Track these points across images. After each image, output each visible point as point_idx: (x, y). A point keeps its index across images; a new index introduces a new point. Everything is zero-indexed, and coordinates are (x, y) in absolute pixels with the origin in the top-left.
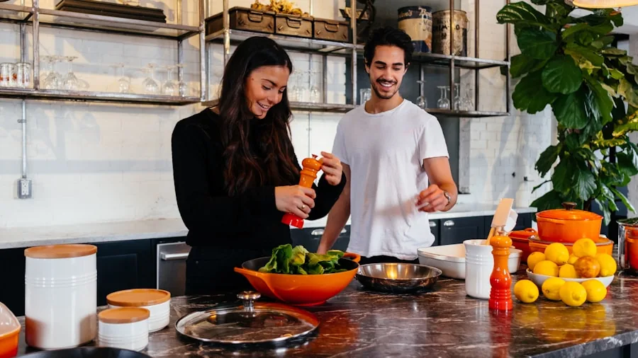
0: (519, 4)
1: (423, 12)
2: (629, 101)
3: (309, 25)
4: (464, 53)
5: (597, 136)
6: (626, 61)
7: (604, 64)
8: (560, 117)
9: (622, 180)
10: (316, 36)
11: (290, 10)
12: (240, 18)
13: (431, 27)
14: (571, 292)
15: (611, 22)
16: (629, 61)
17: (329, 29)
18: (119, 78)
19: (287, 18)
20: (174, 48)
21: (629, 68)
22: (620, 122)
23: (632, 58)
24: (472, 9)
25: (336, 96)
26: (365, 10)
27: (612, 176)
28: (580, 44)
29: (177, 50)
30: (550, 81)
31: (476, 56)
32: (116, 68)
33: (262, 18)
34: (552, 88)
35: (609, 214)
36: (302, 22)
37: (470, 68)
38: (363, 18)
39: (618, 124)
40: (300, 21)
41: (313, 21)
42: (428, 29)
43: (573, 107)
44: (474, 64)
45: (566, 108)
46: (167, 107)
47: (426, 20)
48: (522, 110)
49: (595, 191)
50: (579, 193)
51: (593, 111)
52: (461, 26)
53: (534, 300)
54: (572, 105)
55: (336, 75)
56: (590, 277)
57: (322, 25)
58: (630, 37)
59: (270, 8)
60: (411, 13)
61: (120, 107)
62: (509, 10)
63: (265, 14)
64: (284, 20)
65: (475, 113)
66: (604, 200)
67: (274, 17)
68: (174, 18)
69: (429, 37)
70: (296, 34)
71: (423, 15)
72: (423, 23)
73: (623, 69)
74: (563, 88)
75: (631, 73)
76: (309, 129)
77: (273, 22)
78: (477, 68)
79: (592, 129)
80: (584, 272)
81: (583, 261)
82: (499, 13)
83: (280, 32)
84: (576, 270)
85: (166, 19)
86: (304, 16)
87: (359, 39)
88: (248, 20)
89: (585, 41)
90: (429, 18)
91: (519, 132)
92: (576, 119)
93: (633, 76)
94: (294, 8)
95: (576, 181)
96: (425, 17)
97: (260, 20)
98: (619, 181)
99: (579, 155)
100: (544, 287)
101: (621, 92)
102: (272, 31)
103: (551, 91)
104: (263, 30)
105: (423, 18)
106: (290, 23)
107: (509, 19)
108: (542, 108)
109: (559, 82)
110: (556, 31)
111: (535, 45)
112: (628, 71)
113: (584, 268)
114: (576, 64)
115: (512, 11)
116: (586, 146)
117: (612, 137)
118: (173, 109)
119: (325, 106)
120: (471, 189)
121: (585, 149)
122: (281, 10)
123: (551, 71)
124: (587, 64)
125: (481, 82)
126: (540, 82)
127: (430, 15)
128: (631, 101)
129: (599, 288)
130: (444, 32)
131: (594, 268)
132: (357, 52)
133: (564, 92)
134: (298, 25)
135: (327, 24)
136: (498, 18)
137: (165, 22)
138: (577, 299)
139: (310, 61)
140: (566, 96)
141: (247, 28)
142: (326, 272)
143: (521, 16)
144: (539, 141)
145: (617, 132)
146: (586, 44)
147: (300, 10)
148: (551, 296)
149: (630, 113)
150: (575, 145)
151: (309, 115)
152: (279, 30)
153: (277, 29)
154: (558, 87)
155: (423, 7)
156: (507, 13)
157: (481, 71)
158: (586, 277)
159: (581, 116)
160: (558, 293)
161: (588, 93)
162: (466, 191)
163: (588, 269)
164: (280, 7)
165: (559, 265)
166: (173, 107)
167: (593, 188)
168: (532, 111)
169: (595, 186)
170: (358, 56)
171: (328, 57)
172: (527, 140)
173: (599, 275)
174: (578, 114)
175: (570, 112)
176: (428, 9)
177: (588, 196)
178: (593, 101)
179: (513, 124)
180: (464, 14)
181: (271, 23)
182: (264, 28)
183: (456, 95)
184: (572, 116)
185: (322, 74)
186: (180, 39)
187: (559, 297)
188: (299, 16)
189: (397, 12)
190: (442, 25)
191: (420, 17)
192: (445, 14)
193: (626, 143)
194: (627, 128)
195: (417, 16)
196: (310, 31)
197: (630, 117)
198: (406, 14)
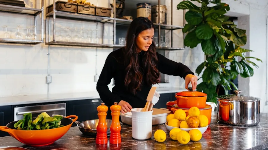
0: (187, 1)
1: (147, 5)
2: (235, 43)
3: (93, 10)
4: (165, 23)
5: (222, 58)
6: (234, 27)
7: (222, 27)
8: (204, 50)
9: (233, 77)
10: (96, 14)
11: (85, 3)
12: (61, 6)
13: (150, 12)
14: (182, 137)
15: (225, 9)
16: (235, 26)
17: (103, 11)
18: (5, 32)
19: (83, 6)
20: (33, 19)
21: (235, 29)
22: (232, 52)
23: (236, 26)
24: (170, 5)
25: (109, 41)
26: (121, 4)
27: (228, 75)
28: (212, 18)
29: (34, 20)
30: (199, 34)
31: (172, 24)
32: (4, 28)
33: (71, 6)
34: (200, 37)
35: (228, 91)
36: (90, 8)
37: (169, 29)
38: (120, 8)
39: (231, 53)
40: (89, 8)
41: (95, 8)
42: (149, 12)
43: (209, 45)
44: (170, 28)
45: (207, 45)
46: (29, 45)
47: (148, 9)
48: (188, 47)
49: (220, 82)
50: (213, 82)
51: (218, 47)
52: (164, 12)
53: (163, 141)
54: (209, 44)
55: (109, 32)
56: (194, 127)
57: (99, 10)
58: (238, 18)
59: (75, 2)
60: (142, 6)
61: (6, 45)
62: (182, 4)
63: (73, 4)
64: (82, 7)
65: (172, 48)
66: (226, 85)
67: (77, 6)
68: (33, 6)
69: (150, 16)
70: (87, 13)
71: (147, 7)
72: (147, 10)
73: (232, 30)
74: (204, 37)
75: (236, 31)
76: (96, 55)
77: (76, 8)
78: (172, 30)
79: (219, 55)
80: (191, 125)
81: (191, 119)
82: (178, 5)
83: (79, 12)
84: (188, 124)
85: (25, 6)
86: (91, 6)
87: (117, 16)
88: (64, 7)
89: (214, 17)
90: (150, 8)
91: (191, 57)
92: (211, 51)
93: (236, 33)
94: (86, 2)
95: (212, 78)
96: (148, 7)
97: (70, 7)
98: (231, 77)
99: (213, 66)
100: (171, 133)
101: (231, 39)
102: (76, 12)
103: (199, 38)
104: (71, 11)
105: (147, 8)
106: (85, 9)
107: (182, 8)
108: (196, 46)
109: (202, 35)
110: (202, 13)
111: (193, 19)
112: (235, 31)
113: (191, 123)
114: (211, 27)
115: (183, 5)
116: (217, 62)
117: (228, 58)
118: (32, 46)
119: (103, 45)
120: (170, 81)
121: (216, 64)
122: (81, 3)
123: (199, 30)
124: (216, 27)
125: (174, 36)
126: (195, 35)
127: (150, 7)
128: (236, 43)
129: (198, 133)
130: (156, 14)
131: (196, 123)
132: (116, 22)
133: (205, 39)
134: (88, 9)
135: (102, 9)
136: (177, 8)
137: (25, 7)
138: (184, 141)
139: (97, 26)
140: (206, 41)
141: (64, 10)
142: (50, 128)
143: (187, 7)
144: (199, 60)
145: (230, 56)
146: (215, 18)
147: (89, 3)
148: (173, 138)
149: (236, 48)
150: (211, 62)
151: (96, 49)
152: (79, 11)
153: (78, 11)
154: (203, 37)
155: (147, 3)
156: (181, 5)
157: (174, 31)
158: (192, 128)
159: (213, 49)
160: (176, 137)
161: (216, 39)
162: (168, 82)
163: (193, 124)
164: (80, 2)
165: (180, 121)
166: (32, 45)
167: (219, 80)
168: (192, 47)
169: (220, 80)
170: (116, 23)
171: (105, 24)
172: (194, 60)
173: (199, 127)
174: (212, 48)
175: (208, 47)
176: (149, 4)
177: (217, 84)
178: (218, 43)
179: (188, 53)
180: (165, 7)
181: (75, 8)
182: (72, 10)
183: (161, 41)
184: (209, 49)
185: (102, 32)
186: (35, 15)
187: (177, 139)
188: (89, 5)
189: (136, 6)
190: (156, 11)
191: (146, 7)
192: (157, 7)
193: (233, 61)
194: (234, 55)
195: (144, 7)
196: (94, 12)
197: (236, 50)
198: (140, 6)
